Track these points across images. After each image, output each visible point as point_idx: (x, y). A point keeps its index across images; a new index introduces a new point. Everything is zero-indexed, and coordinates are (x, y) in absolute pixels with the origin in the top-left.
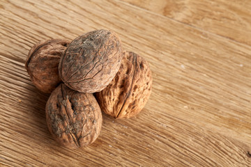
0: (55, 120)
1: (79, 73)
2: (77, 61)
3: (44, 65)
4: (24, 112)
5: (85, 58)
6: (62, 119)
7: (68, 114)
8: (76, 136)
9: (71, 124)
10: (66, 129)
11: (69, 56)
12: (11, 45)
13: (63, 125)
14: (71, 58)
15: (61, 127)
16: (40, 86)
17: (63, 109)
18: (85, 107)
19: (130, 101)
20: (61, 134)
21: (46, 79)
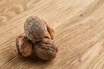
0: (47, 52)
1: (41, 31)
2: (36, 29)
3: (25, 45)
4: (32, 67)
5: (37, 26)
6: (48, 49)
7: (48, 46)
8: (56, 50)
9: (52, 48)
10: (52, 50)
11: (32, 31)
12: (2, 60)
13: (51, 50)
14: (34, 30)
15: (51, 52)
16: (29, 53)
17: (45, 47)
18: (48, 41)
19: (51, 30)
20: (53, 53)
21: (29, 48)
